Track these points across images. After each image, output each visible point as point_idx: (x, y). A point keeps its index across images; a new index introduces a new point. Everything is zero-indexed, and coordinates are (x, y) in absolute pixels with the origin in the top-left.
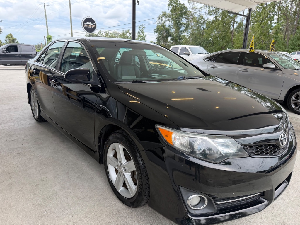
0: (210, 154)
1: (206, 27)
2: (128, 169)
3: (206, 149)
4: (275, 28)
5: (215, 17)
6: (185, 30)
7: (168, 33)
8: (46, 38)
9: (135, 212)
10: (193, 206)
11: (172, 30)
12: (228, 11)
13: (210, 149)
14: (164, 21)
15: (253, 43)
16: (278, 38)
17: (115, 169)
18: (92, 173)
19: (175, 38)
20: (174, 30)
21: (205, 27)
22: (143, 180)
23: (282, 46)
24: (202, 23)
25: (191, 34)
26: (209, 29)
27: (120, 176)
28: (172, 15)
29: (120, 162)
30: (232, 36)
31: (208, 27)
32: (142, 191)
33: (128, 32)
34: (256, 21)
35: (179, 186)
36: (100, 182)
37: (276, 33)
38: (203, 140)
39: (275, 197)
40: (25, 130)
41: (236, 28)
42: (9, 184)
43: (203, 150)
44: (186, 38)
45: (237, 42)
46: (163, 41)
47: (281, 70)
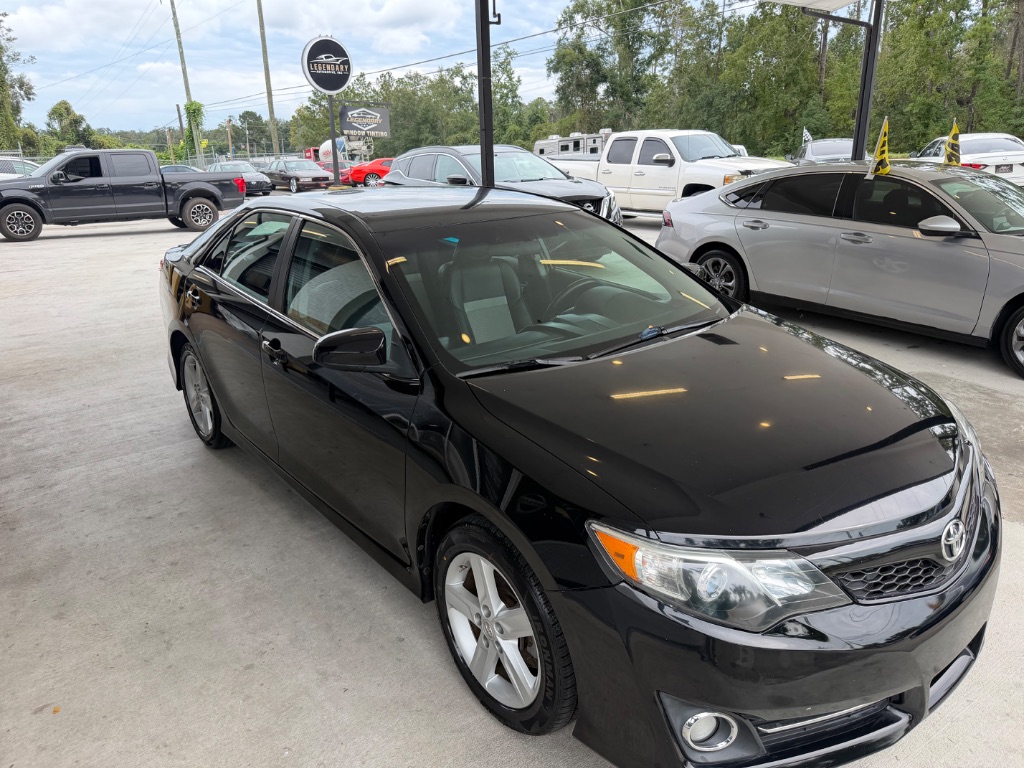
0: (741, 604)
1: (729, 44)
2: (512, 632)
3: (729, 591)
4: (974, 36)
5: (758, 8)
6: (653, 57)
7: (598, 72)
8: (183, 112)
9: (535, 746)
10: (697, 743)
11: (610, 59)
12: (803, 8)
13: (740, 590)
14: (582, 29)
15: (883, 145)
16: (987, 72)
17: (472, 625)
18: (399, 622)
19: (621, 86)
20: (618, 59)
21: (724, 44)
22: (556, 666)
23: (1001, 99)
24: (714, 31)
25: (676, 69)
26: (740, 50)
27: (488, 646)
28: (609, 6)
29: (485, 607)
30: (822, 69)
31: (734, 44)
32: (553, 697)
33: (457, 71)
34: (907, 13)
35: (658, 692)
36: (425, 653)
37: (979, 54)
38: (722, 569)
39: (929, 705)
40: (178, 478)
41: (837, 38)
42: (170, 667)
43: (720, 592)
44: (659, 86)
45: (838, 92)
46: (579, 99)
47: (980, 238)
